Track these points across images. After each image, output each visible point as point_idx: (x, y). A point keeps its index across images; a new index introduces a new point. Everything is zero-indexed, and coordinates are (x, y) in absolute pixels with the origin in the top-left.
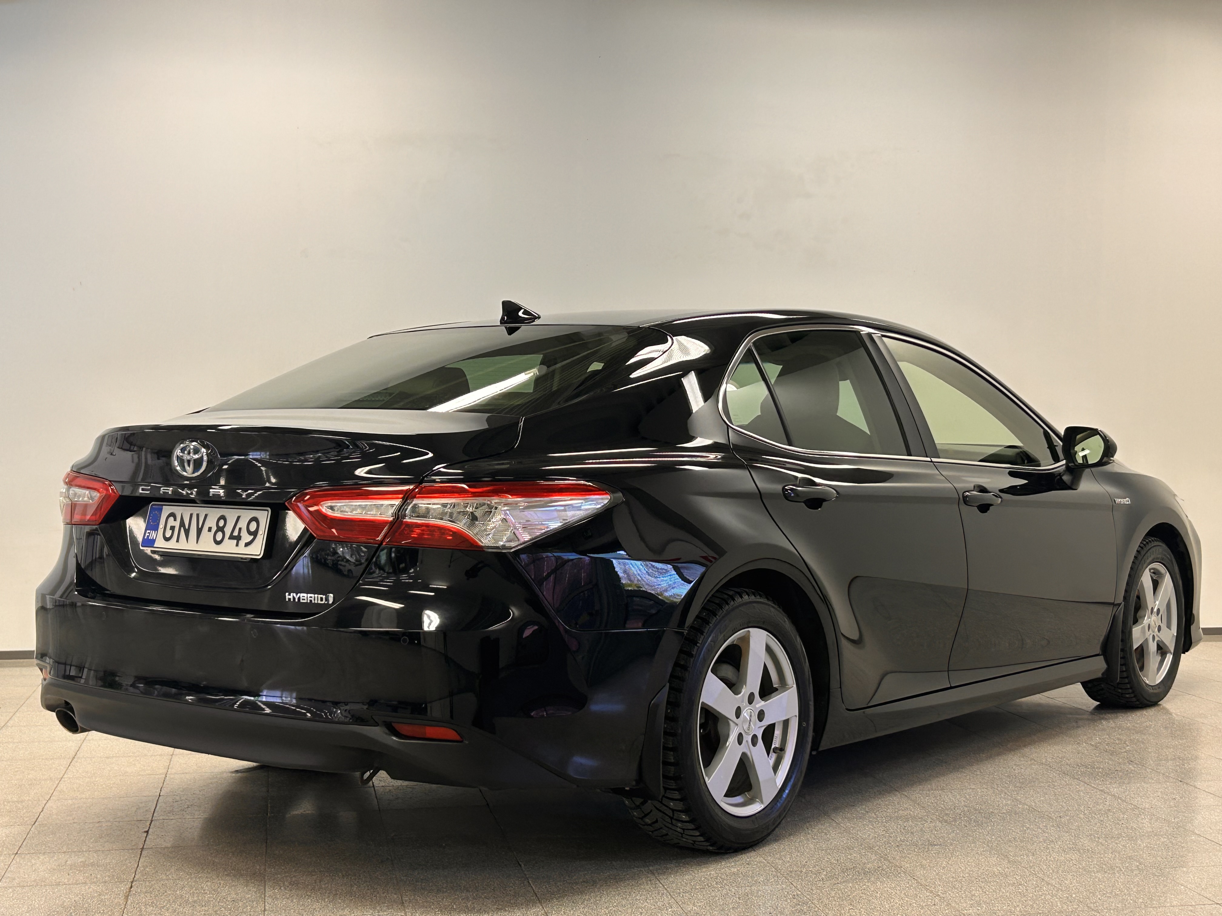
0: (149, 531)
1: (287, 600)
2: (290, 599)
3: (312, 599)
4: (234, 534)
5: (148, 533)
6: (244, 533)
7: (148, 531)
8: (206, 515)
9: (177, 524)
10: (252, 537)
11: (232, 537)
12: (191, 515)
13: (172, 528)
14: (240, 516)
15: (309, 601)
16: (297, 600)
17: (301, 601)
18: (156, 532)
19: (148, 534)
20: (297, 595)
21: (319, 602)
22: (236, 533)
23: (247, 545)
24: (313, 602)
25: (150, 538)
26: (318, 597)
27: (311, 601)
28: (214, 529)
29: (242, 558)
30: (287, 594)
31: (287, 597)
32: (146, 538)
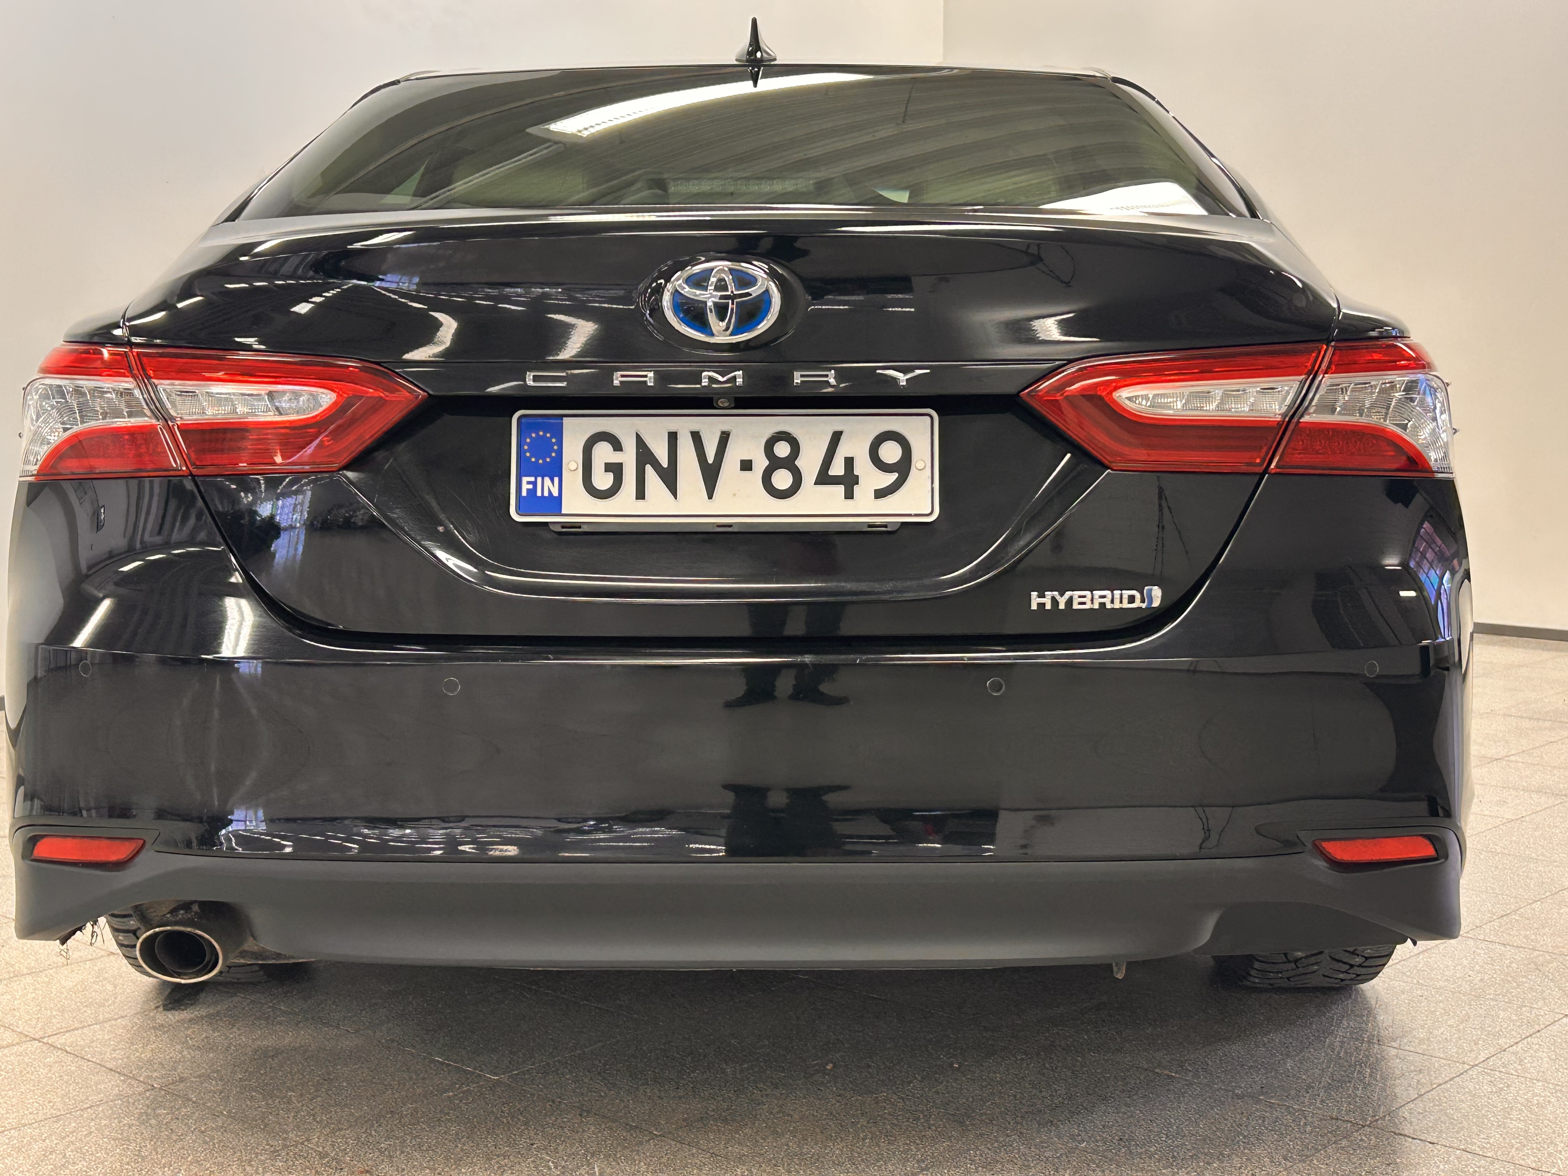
0: (532, 479)
1: (1034, 607)
2: (1041, 606)
3: (1107, 601)
4: (832, 472)
5: (529, 483)
6: (864, 467)
7: (525, 480)
8: (723, 433)
9: (628, 458)
10: (894, 476)
11: (824, 478)
12: (673, 437)
13: (616, 469)
14: (840, 433)
15: (1096, 606)
16: (1062, 606)
17: (1076, 606)
18: (556, 479)
19: (530, 487)
20: (1062, 595)
21: (1126, 605)
22: (837, 469)
23: (880, 494)
24: (1109, 606)
25: (539, 494)
26: (1121, 595)
27: (1102, 605)
28: (761, 463)
29: (871, 525)
30: (1034, 594)
31: (1035, 600)
32: (524, 493)
